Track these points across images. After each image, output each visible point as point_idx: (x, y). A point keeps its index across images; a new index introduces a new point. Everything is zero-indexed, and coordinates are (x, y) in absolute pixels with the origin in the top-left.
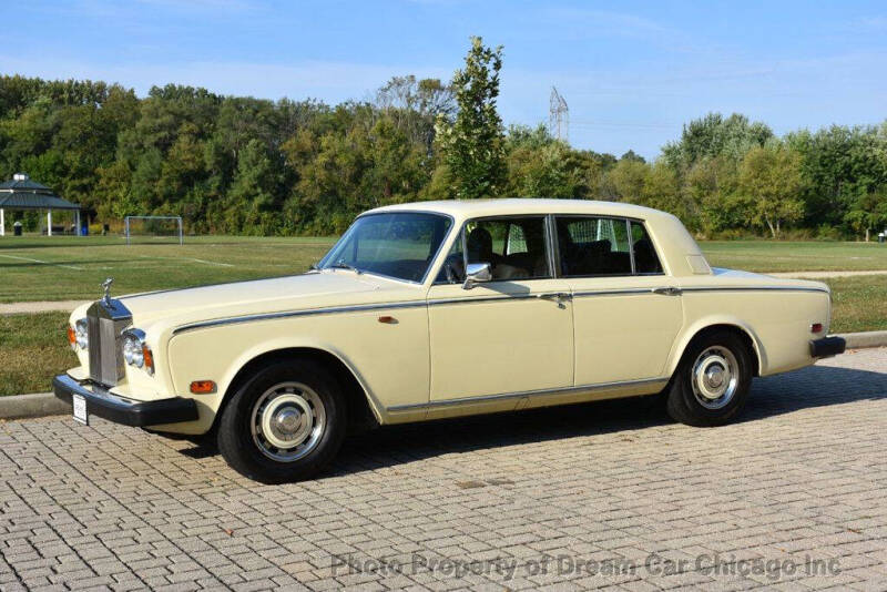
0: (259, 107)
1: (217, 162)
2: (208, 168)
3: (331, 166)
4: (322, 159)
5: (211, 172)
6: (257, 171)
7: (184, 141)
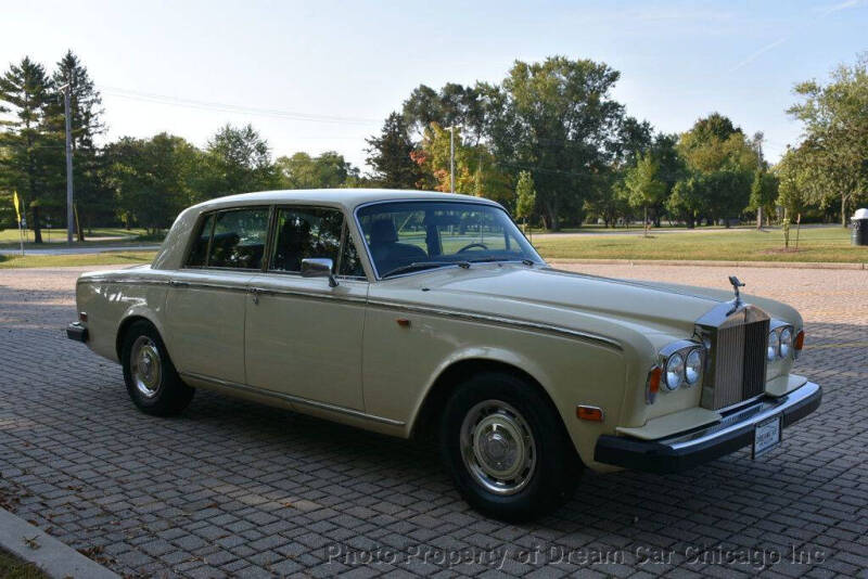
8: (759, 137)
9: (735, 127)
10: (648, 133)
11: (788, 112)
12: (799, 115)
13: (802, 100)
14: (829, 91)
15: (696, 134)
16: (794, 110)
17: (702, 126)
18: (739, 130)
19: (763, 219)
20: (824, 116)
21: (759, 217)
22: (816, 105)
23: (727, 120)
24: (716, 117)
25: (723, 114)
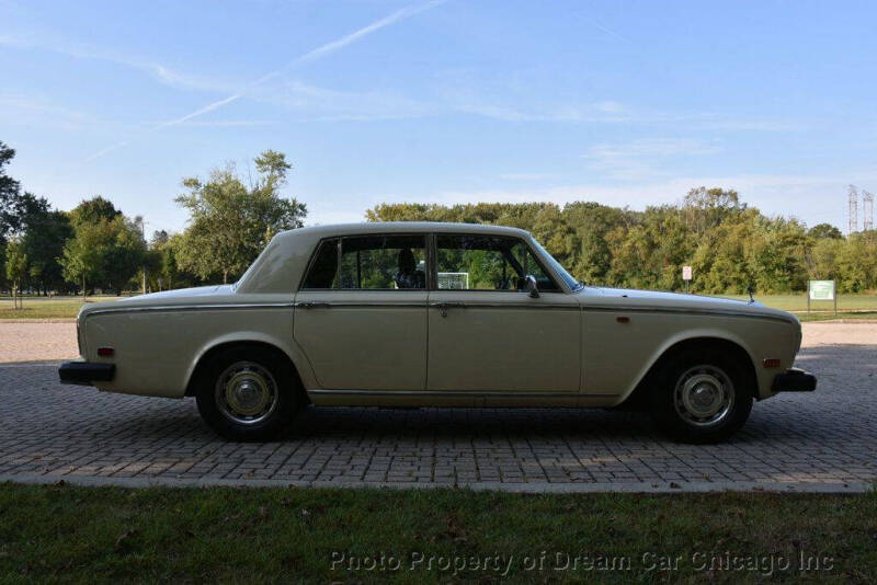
0: (607, 210)
1: (573, 248)
2: (568, 252)
3: (633, 248)
4: (628, 244)
5: (570, 254)
6: (591, 252)
7: (558, 236)
8: (139, 219)
9: (116, 209)
10: (45, 209)
11: (176, 200)
12: (184, 203)
13: (187, 192)
14: (208, 187)
15: (81, 214)
16: (181, 199)
17: (85, 206)
18: (120, 213)
19: (147, 288)
20: (204, 206)
21: (144, 286)
22: (198, 197)
23: (109, 203)
24: (99, 199)
25: (106, 198)
